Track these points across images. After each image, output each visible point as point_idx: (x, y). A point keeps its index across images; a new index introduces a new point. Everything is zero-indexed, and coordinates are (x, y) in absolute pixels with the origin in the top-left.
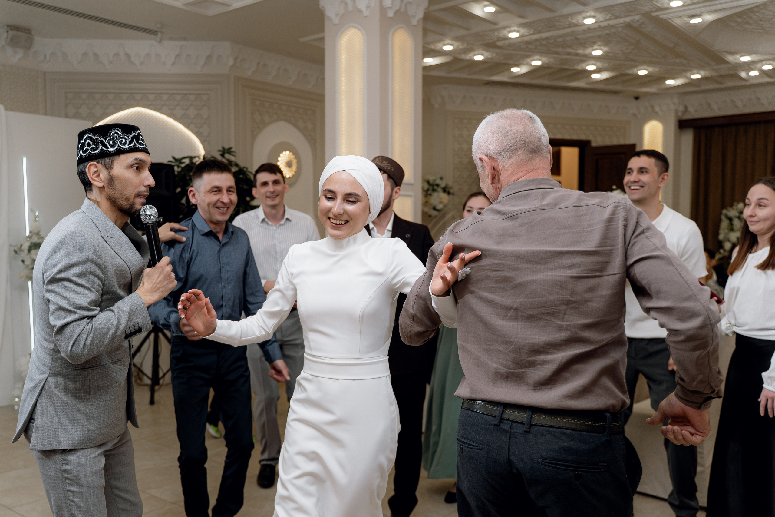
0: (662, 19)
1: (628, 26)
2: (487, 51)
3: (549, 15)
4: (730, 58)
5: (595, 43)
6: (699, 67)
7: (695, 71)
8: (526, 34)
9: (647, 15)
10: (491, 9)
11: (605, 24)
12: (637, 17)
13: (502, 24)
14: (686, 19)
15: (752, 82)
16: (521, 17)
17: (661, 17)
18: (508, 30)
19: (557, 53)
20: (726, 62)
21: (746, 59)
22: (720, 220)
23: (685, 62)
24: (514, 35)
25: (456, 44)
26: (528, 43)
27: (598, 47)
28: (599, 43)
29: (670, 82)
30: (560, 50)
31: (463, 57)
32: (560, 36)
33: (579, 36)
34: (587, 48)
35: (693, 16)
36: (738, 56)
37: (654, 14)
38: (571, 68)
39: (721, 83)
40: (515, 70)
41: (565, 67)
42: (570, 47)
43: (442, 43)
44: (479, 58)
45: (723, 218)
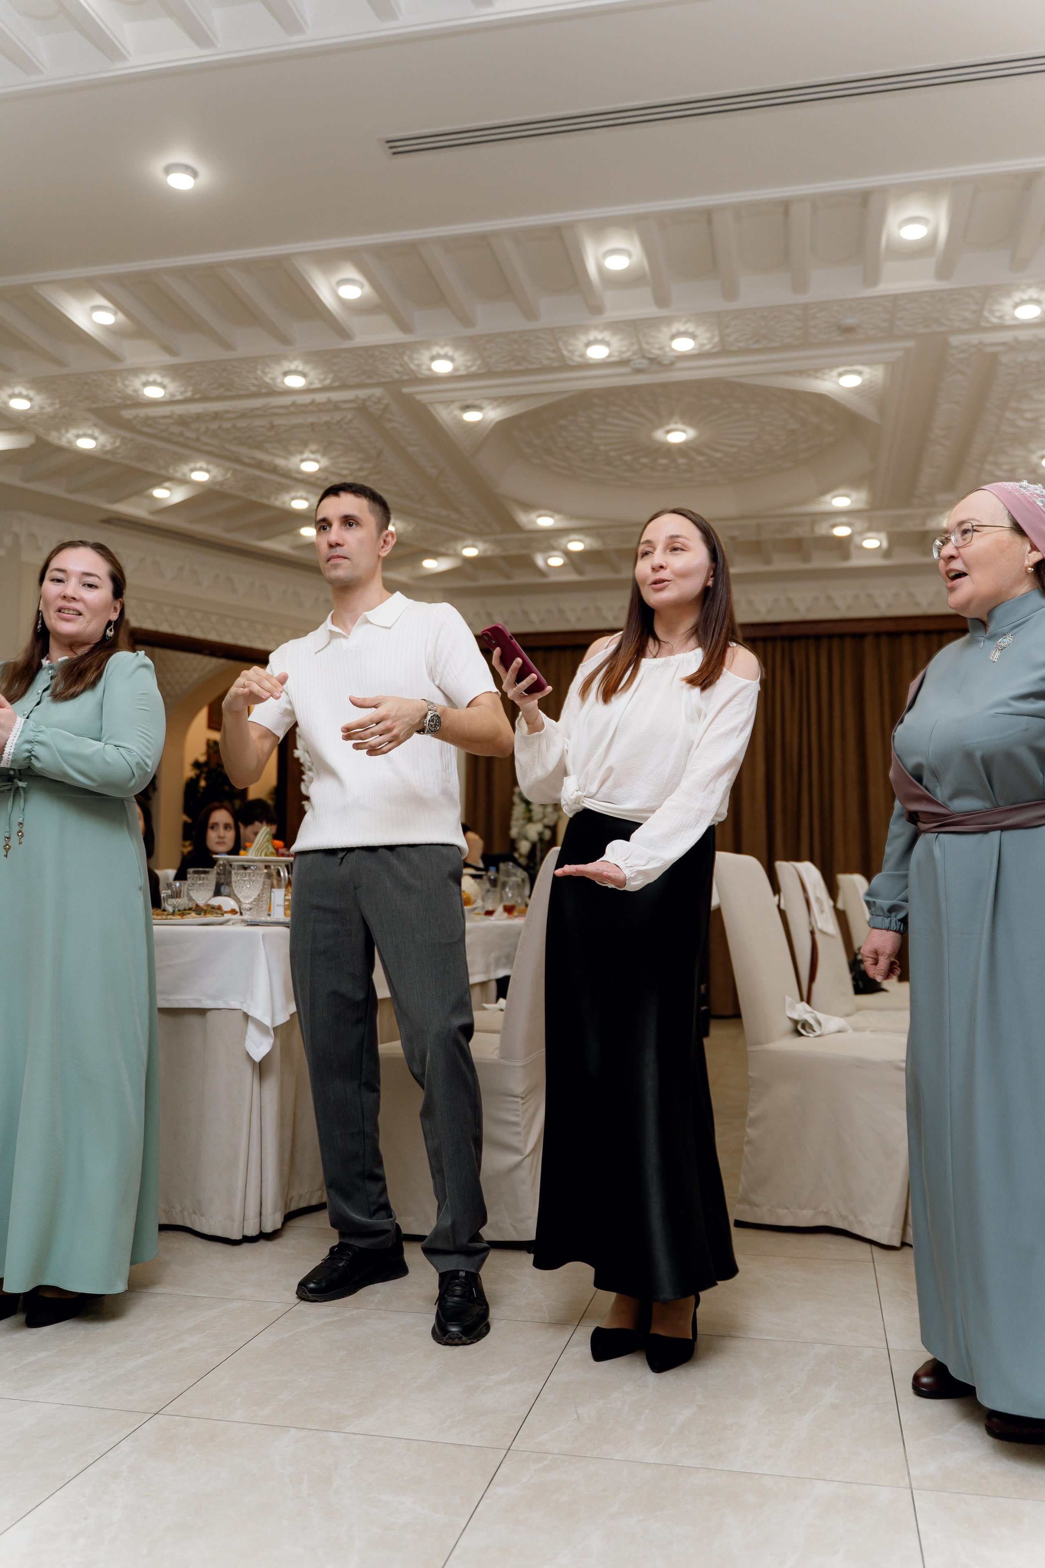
0: (418, 402)
1: (362, 409)
2: (103, 431)
3: (221, 354)
4: (524, 519)
5: (305, 444)
6: (477, 534)
7: (470, 542)
8: (179, 397)
9: (393, 386)
10: (106, 318)
11: (321, 397)
12: (378, 392)
13: (130, 361)
14: (457, 412)
15: (553, 578)
16: (169, 350)
17: (418, 397)
18: (144, 378)
19: (237, 460)
20: (517, 528)
21: (545, 522)
22: (512, 804)
23: (454, 516)
24: (154, 393)
25: (39, 399)
26: (183, 421)
27: (312, 456)
28: (314, 447)
29: (430, 565)
30: (243, 451)
31: (53, 437)
32: (243, 415)
33: (277, 421)
34: (292, 454)
35: (467, 408)
36: (533, 516)
37: (406, 390)
38: (265, 501)
39: (508, 577)
40: (159, 493)
41: (254, 497)
42: (260, 447)
43: (9, 391)
44: (86, 444)
45: (516, 799)
